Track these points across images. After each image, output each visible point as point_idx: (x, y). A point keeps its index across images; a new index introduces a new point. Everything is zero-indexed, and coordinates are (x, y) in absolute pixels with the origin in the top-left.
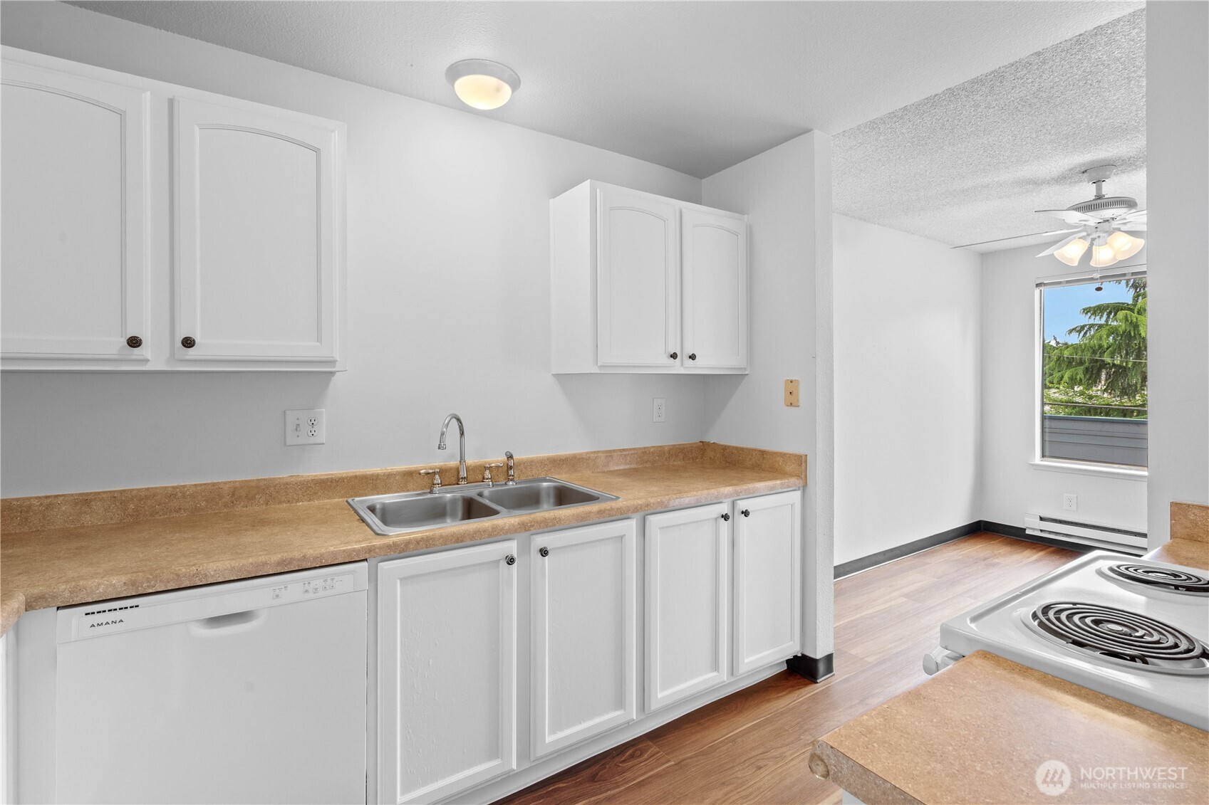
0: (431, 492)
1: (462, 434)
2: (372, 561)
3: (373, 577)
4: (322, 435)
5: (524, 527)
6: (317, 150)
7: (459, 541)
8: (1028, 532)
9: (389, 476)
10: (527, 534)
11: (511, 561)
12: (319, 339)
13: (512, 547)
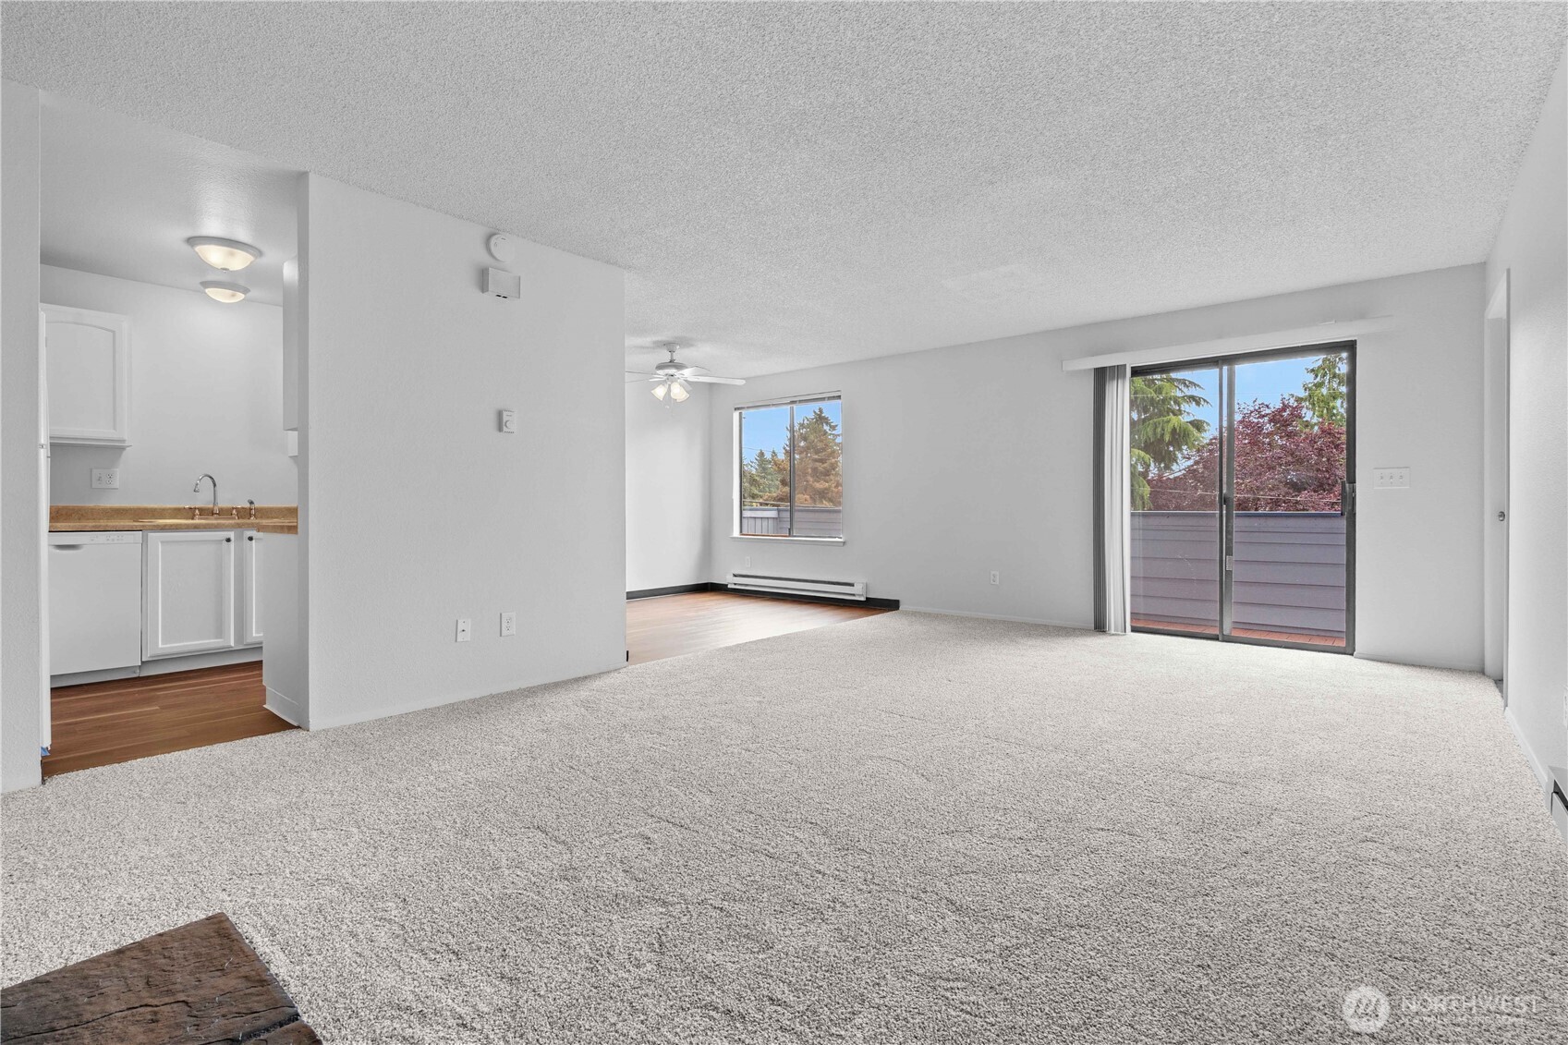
0: (193, 519)
1: (215, 485)
2: (145, 532)
3: (145, 541)
4: (117, 483)
5: (239, 526)
6: (113, 332)
7: (196, 528)
8: (729, 586)
9: (164, 510)
10: (240, 530)
11: (228, 540)
12: (115, 429)
13: (231, 535)
